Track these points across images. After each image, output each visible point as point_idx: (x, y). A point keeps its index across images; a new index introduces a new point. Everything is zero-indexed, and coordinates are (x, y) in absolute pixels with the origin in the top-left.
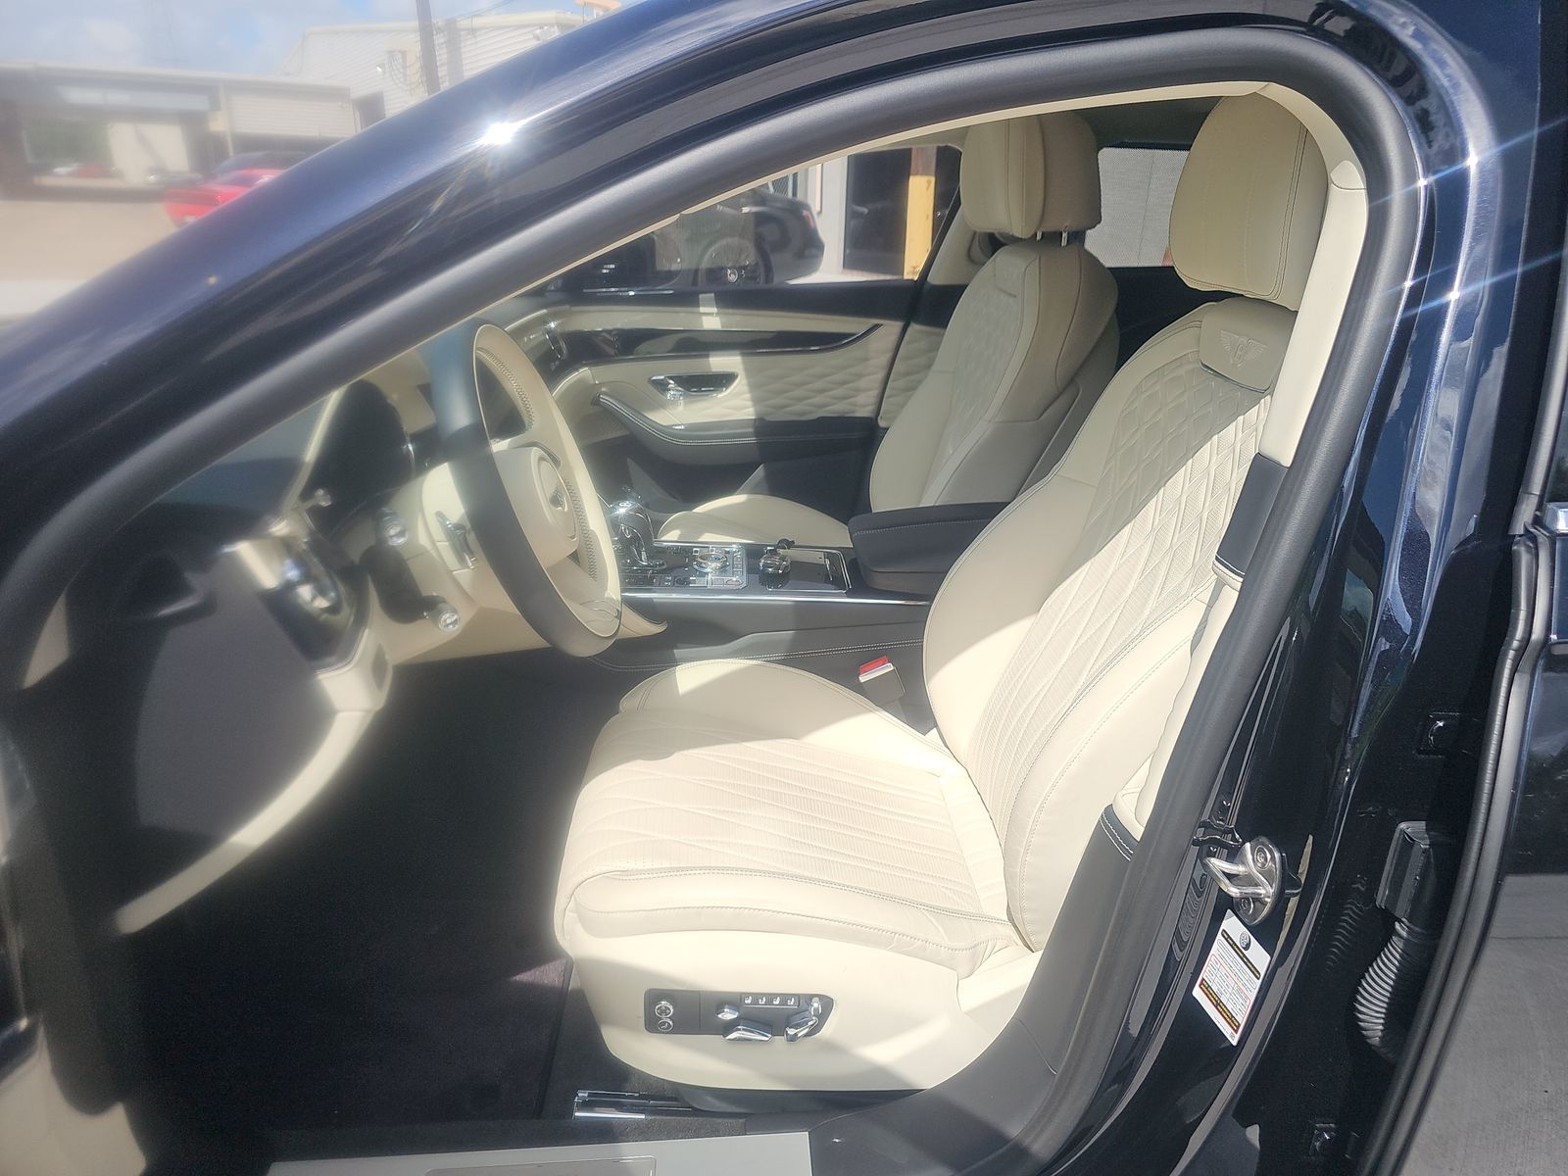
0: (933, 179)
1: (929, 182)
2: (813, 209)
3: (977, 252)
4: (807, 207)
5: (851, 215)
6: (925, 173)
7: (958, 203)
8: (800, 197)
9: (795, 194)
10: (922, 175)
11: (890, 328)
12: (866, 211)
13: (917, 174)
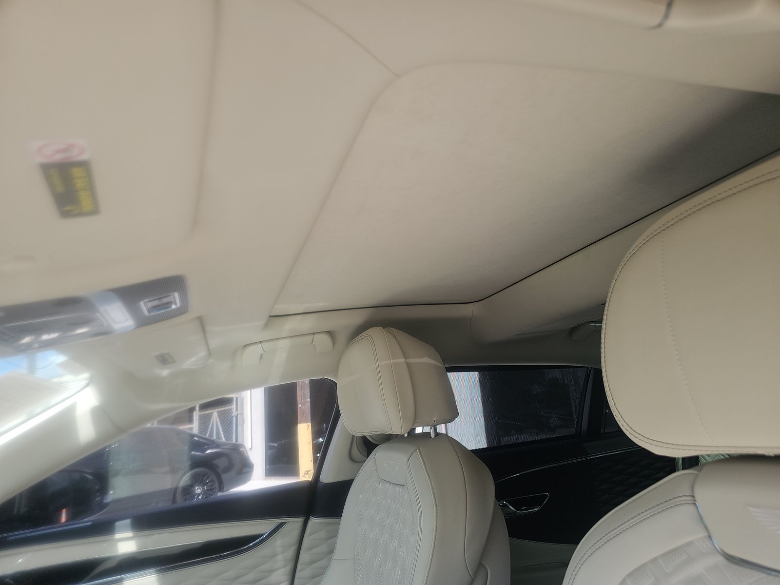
0: (310, 424)
1: (308, 426)
2: (246, 446)
3: (356, 453)
4: (242, 446)
5: (268, 448)
6: (305, 422)
7: (338, 415)
8: (240, 442)
9: (237, 440)
10: (304, 423)
11: (294, 524)
12: (276, 445)
13: (301, 423)
